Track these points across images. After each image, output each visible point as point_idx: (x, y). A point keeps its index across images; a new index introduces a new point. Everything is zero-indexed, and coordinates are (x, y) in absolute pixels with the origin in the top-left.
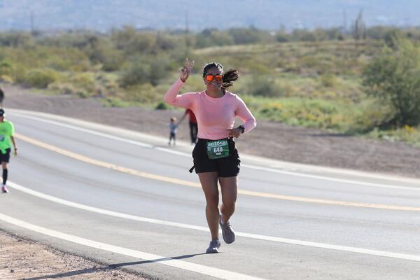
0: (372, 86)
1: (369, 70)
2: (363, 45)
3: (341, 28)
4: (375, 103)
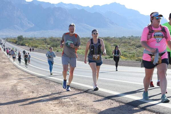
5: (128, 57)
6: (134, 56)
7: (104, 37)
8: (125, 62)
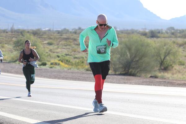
0: (16, 48)
1: (16, 43)
2: (14, 35)
3: (7, 29)
4: (18, 53)
5: (72, 65)
6: (83, 62)
7: (31, 30)
8: (67, 72)
